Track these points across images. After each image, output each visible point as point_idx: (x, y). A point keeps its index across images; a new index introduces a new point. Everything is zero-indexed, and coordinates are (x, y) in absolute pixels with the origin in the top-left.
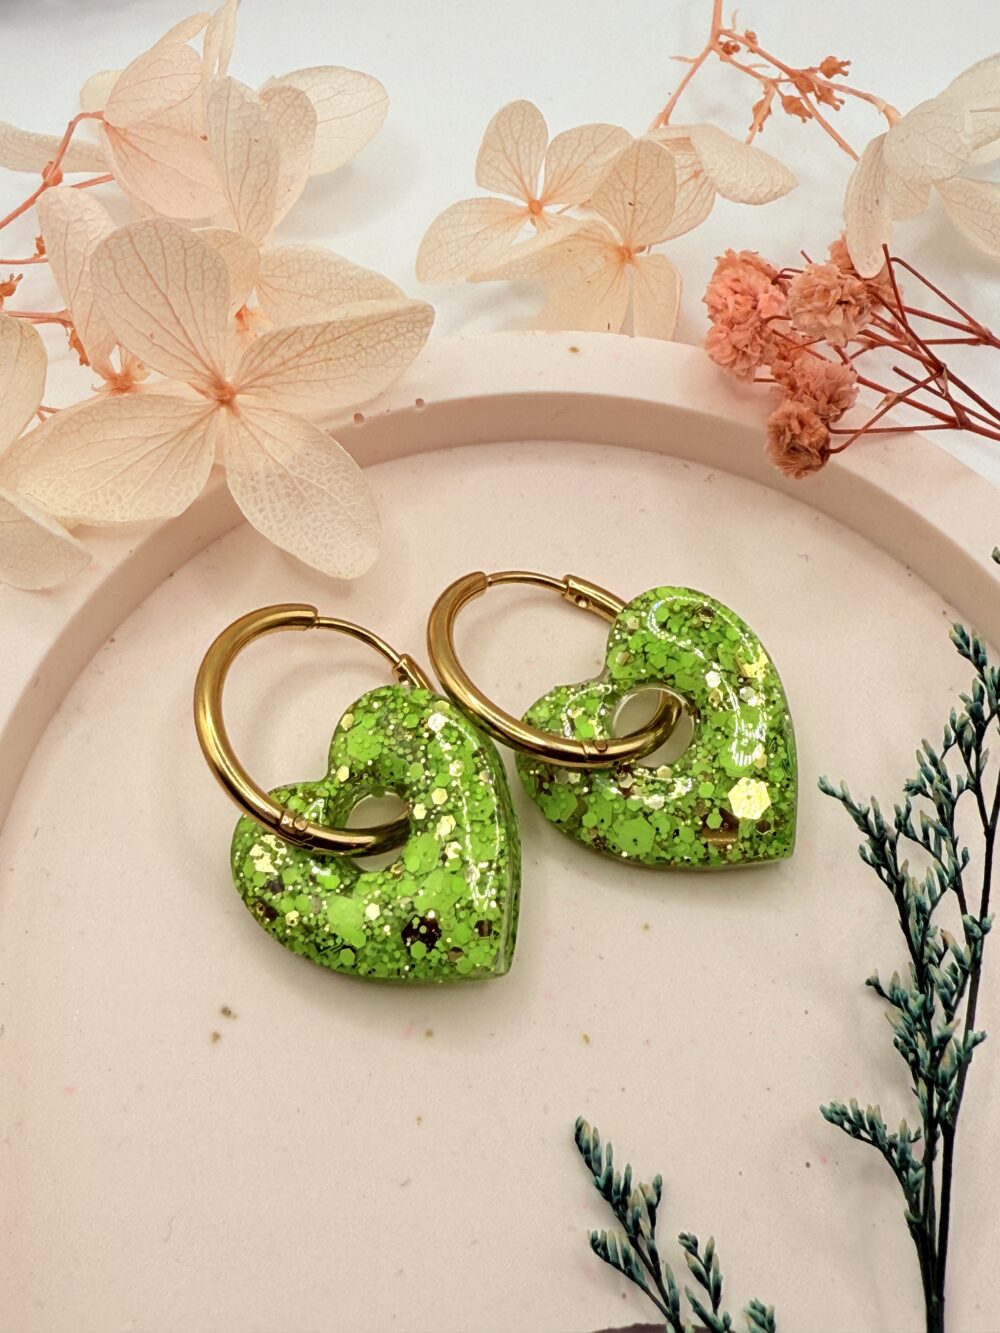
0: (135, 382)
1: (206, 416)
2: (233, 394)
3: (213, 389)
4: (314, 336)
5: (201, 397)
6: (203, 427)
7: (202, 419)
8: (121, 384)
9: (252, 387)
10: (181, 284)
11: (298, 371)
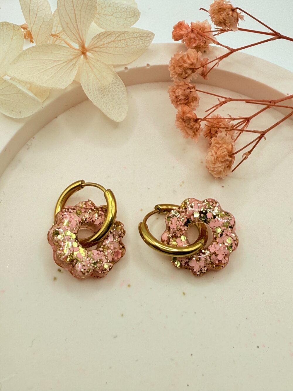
1: (77, 57)
2: (87, 51)
3: (81, 48)
4: (115, 37)
6: (75, 60)
7: (76, 57)
9: (92, 50)
10: (80, 8)
11: (107, 49)
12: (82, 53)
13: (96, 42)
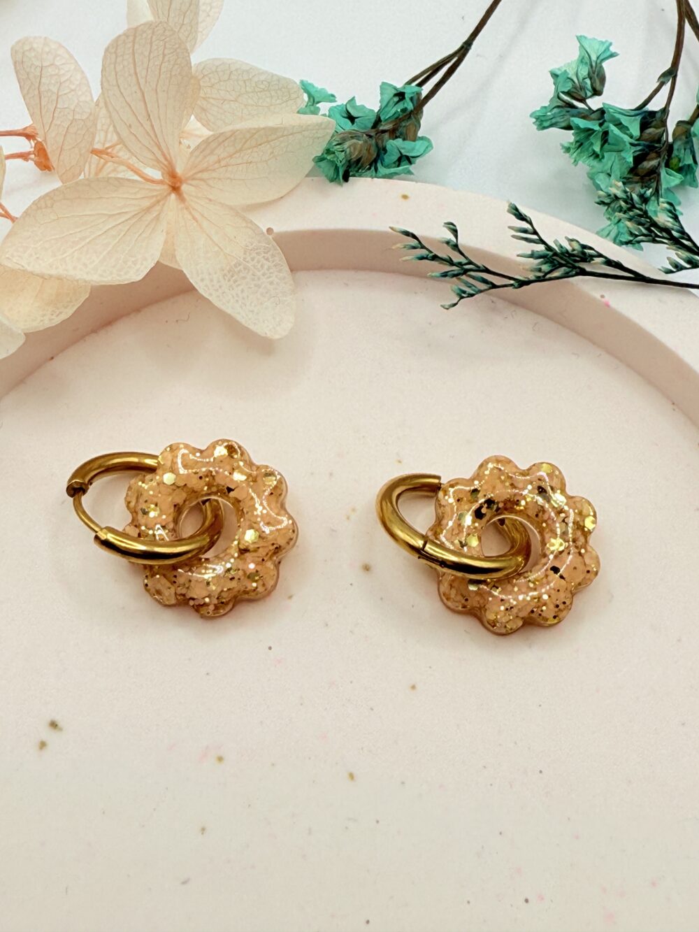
1: (161, 199)
2: (181, 182)
4: (243, 141)
6: (158, 208)
7: (158, 202)
9: (193, 179)
10: (154, 85)
11: (227, 171)
12: (171, 189)
13: (200, 158)
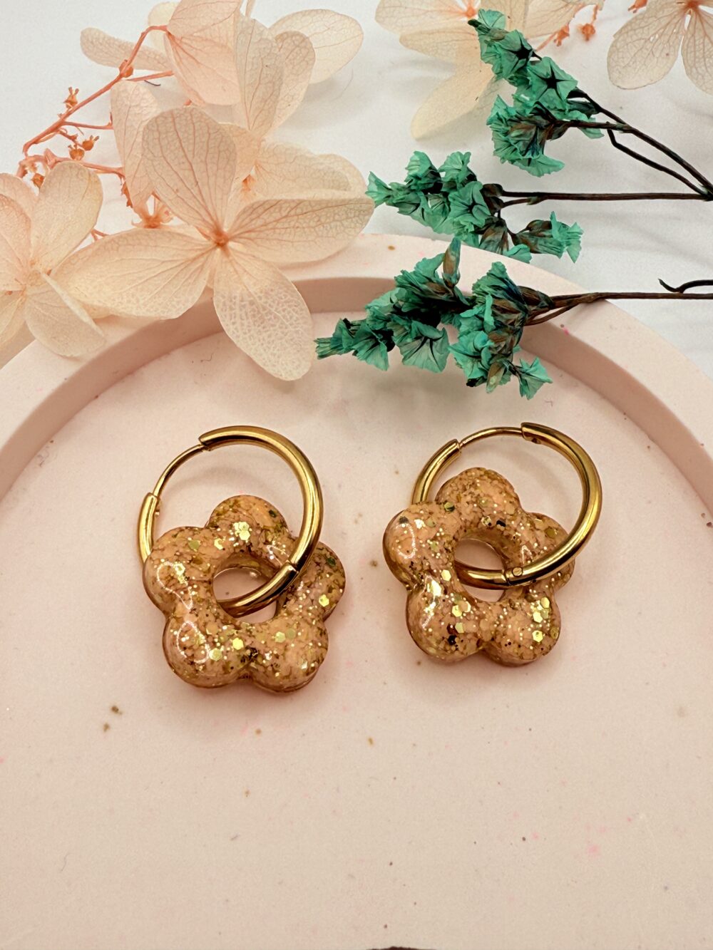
0: (161, 223)
2: (227, 240)
3: (214, 235)
4: (288, 209)
5: (205, 239)
6: (202, 259)
8: (152, 223)
9: (241, 238)
10: (203, 158)
11: (274, 233)
13: (247, 220)
